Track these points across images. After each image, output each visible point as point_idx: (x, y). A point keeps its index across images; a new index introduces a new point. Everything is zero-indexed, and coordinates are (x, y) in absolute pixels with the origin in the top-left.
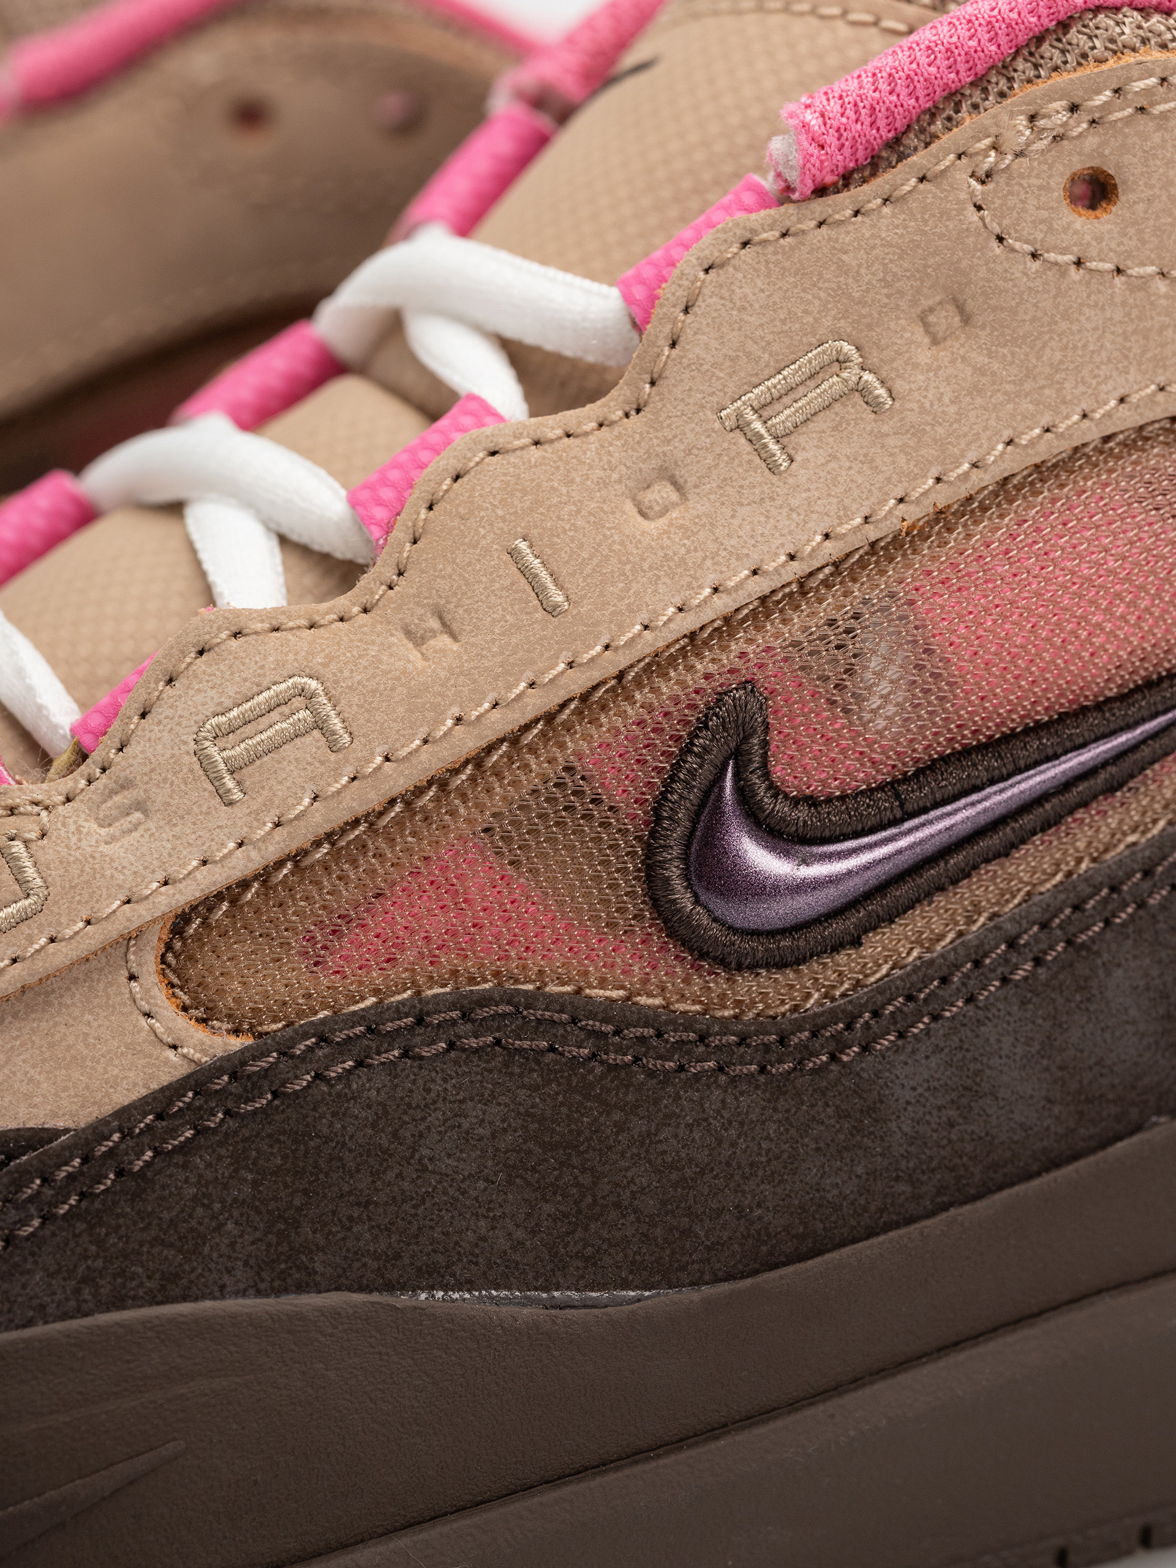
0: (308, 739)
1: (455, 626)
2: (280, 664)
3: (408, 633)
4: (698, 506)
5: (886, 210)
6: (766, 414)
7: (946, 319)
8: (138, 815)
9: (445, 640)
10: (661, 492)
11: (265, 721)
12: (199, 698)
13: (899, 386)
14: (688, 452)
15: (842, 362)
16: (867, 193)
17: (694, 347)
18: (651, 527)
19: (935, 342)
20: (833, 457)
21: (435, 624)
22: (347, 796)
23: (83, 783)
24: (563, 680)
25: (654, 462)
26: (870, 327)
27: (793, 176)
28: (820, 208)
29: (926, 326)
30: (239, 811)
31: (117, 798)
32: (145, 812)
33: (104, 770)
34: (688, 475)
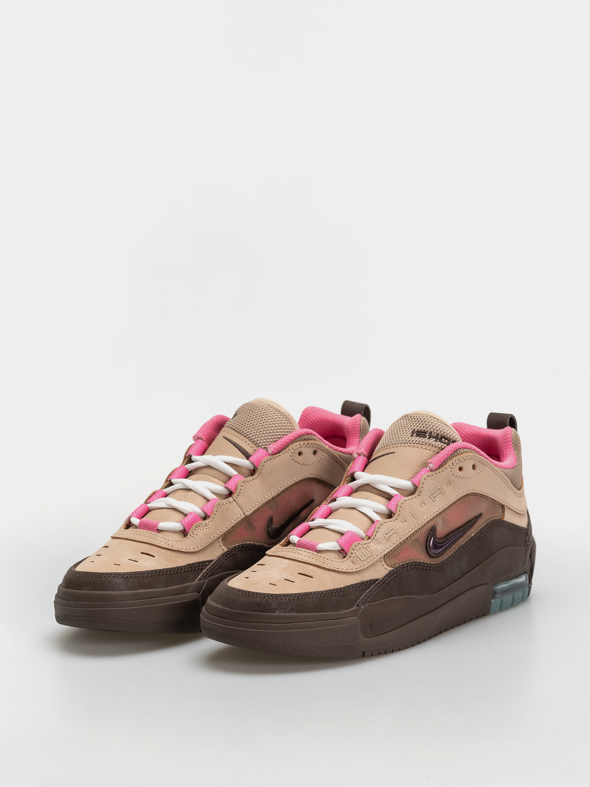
0: (395, 534)
1: (406, 521)
2: (390, 526)
3: (401, 522)
4: (427, 506)
5: (442, 472)
6: (432, 495)
7: (448, 484)
8: (379, 544)
9: (405, 522)
10: (423, 505)
11: (390, 532)
12: (383, 530)
13: (445, 492)
14: (425, 500)
15: (439, 489)
16: (440, 470)
17: (425, 488)
18: (423, 508)
19: (447, 487)
20: (439, 500)
21: (404, 521)
22: (400, 540)
23: (371, 540)
24: (418, 526)
25: (422, 501)
26: (442, 485)
27: (433, 469)
28: (436, 472)
29: (447, 485)
30: (390, 543)
31: (376, 542)
32: (380, 543)
33: (374, 539)
34: (426, 502)
